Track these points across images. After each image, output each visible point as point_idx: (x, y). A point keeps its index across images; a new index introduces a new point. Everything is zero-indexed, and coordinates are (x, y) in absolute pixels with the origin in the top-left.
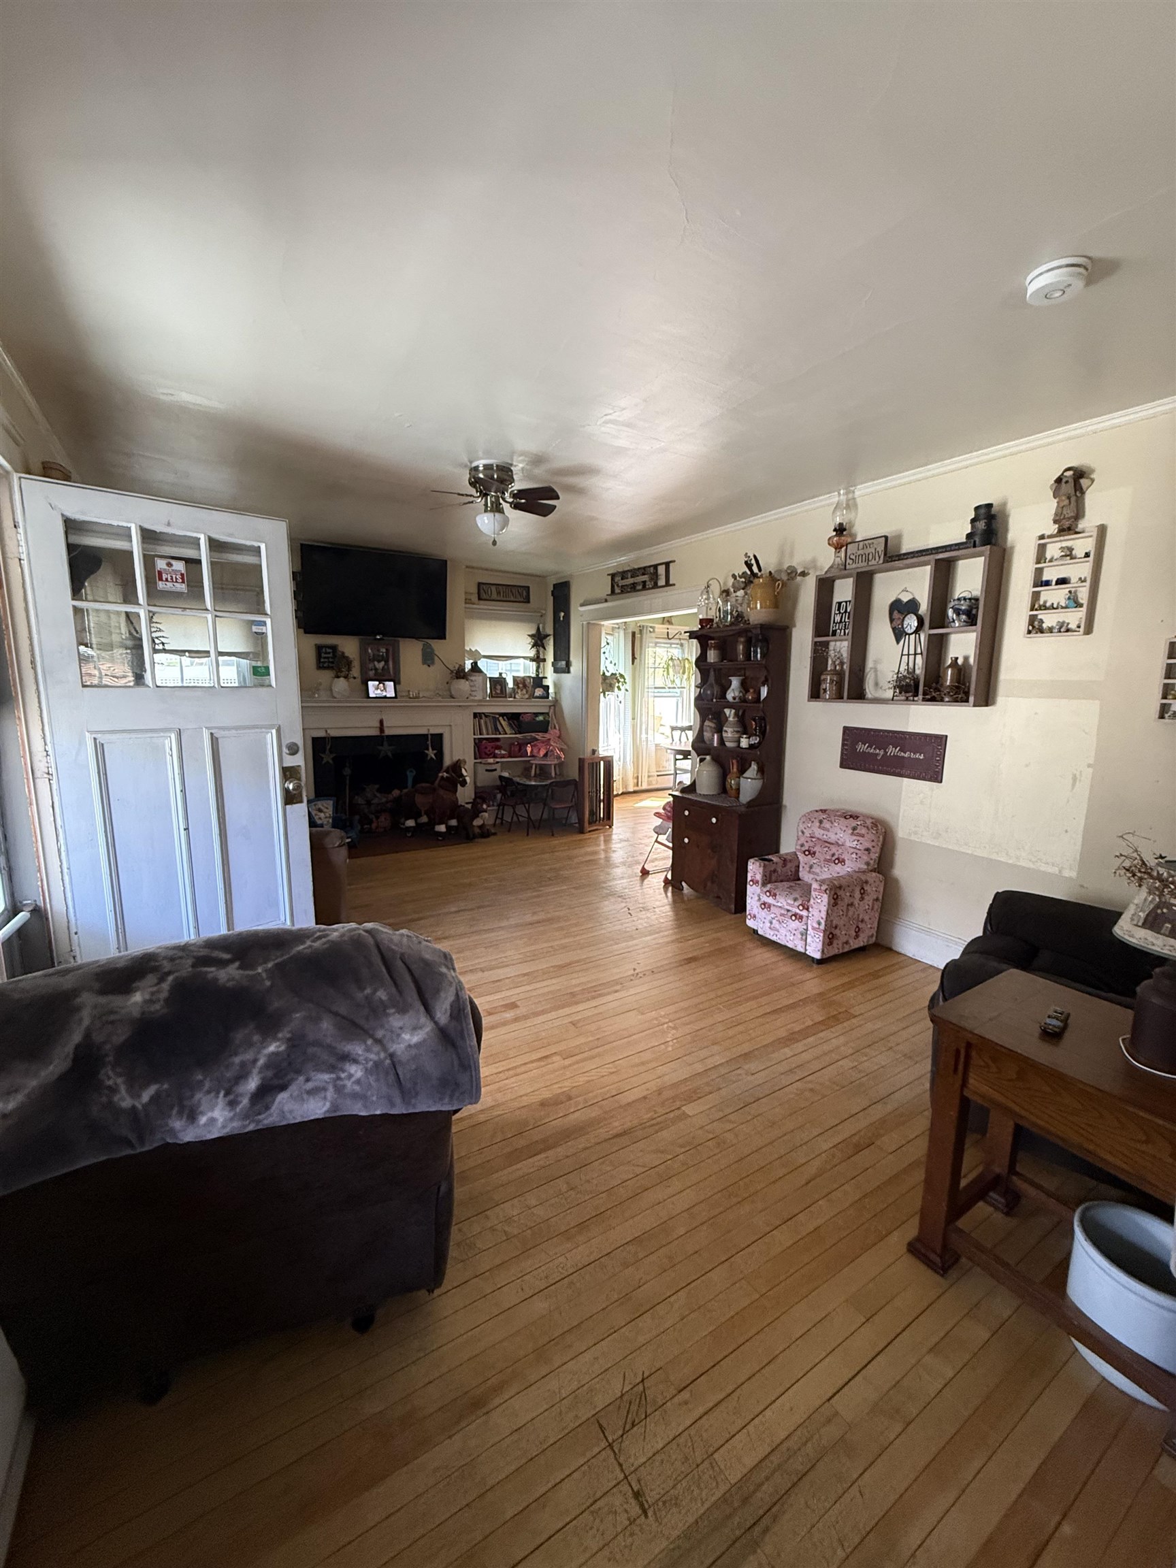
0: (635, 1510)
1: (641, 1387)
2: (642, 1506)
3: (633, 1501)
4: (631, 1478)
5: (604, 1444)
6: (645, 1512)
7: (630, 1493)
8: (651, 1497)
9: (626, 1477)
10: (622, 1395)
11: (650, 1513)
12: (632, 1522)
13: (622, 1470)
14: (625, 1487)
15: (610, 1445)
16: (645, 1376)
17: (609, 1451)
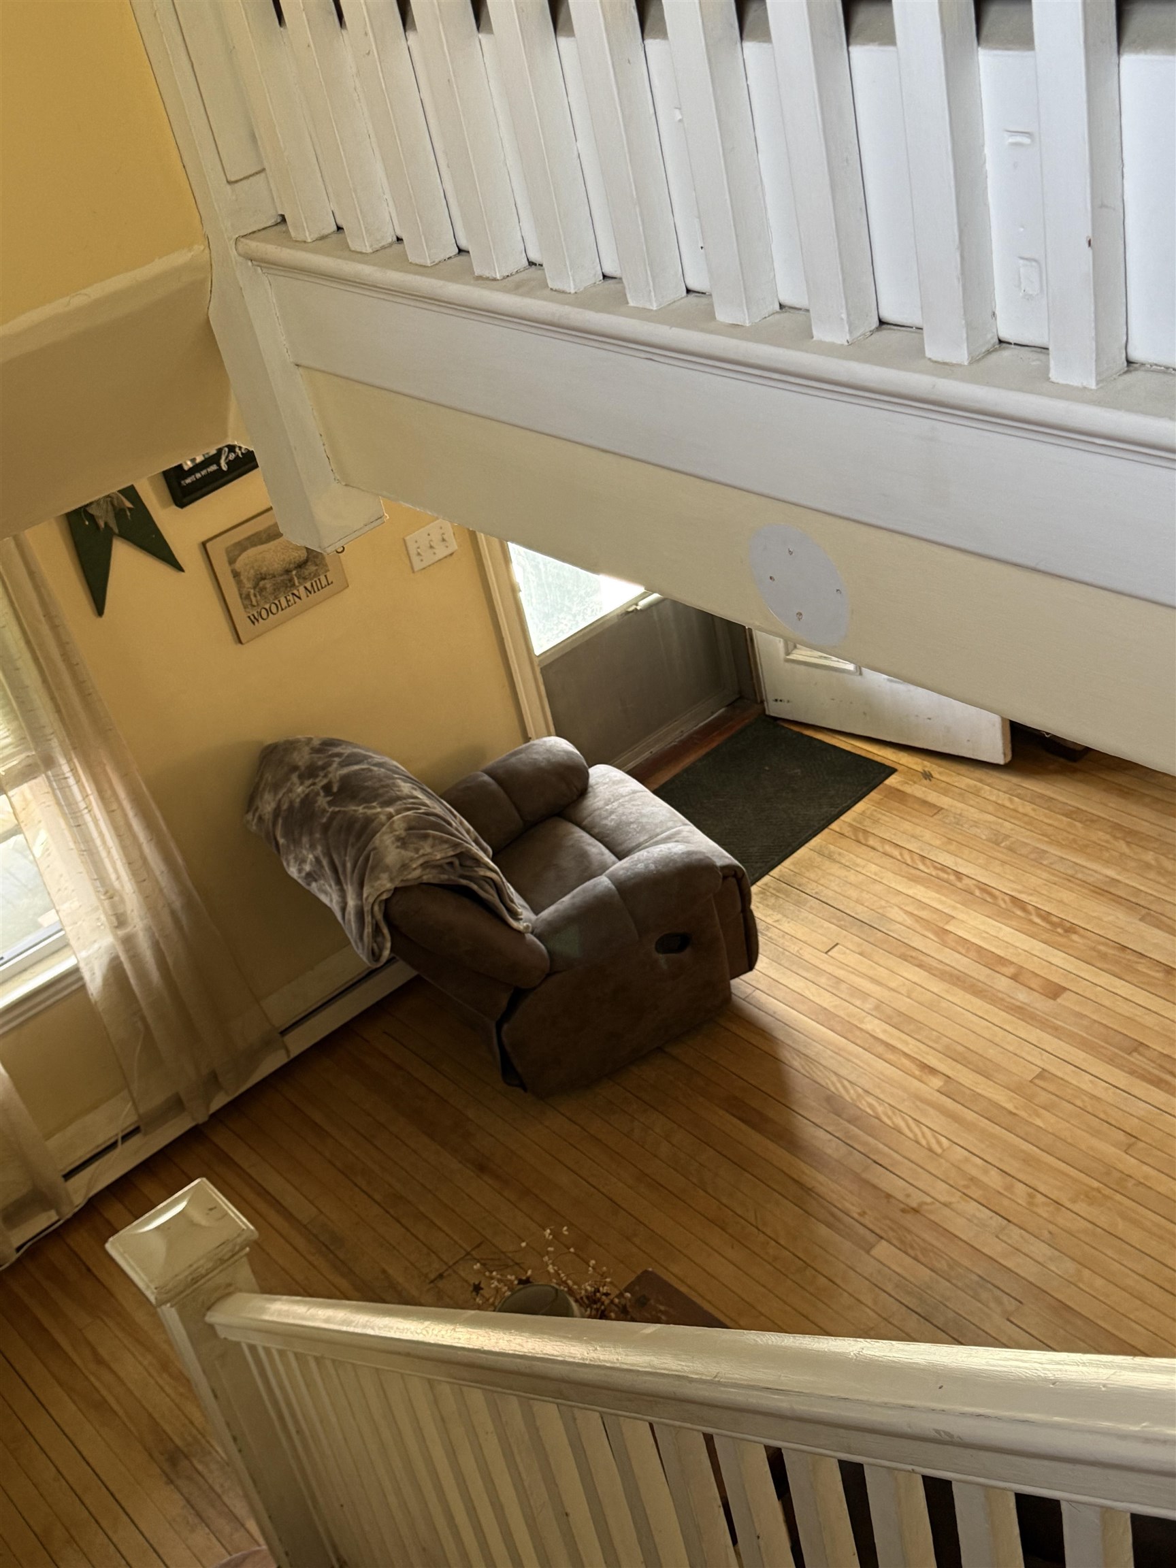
0: (432, 1276)
1: (511, 1263)
2: (435, 1279)
3: (437, 1273)
4: (450, 1271)
5: (469, 1249)
6: (432, 1282)
7: (441, 1271)
8: (440, 1284)
9: (450, 1267)
10: (503, 1252)
11: (432, 1285)
12: (426, 1276)
13: (454, 1264)
14: (445, 1267)
15: (468, 1254)
16: (522, 1265)
17: (463, 1253)
